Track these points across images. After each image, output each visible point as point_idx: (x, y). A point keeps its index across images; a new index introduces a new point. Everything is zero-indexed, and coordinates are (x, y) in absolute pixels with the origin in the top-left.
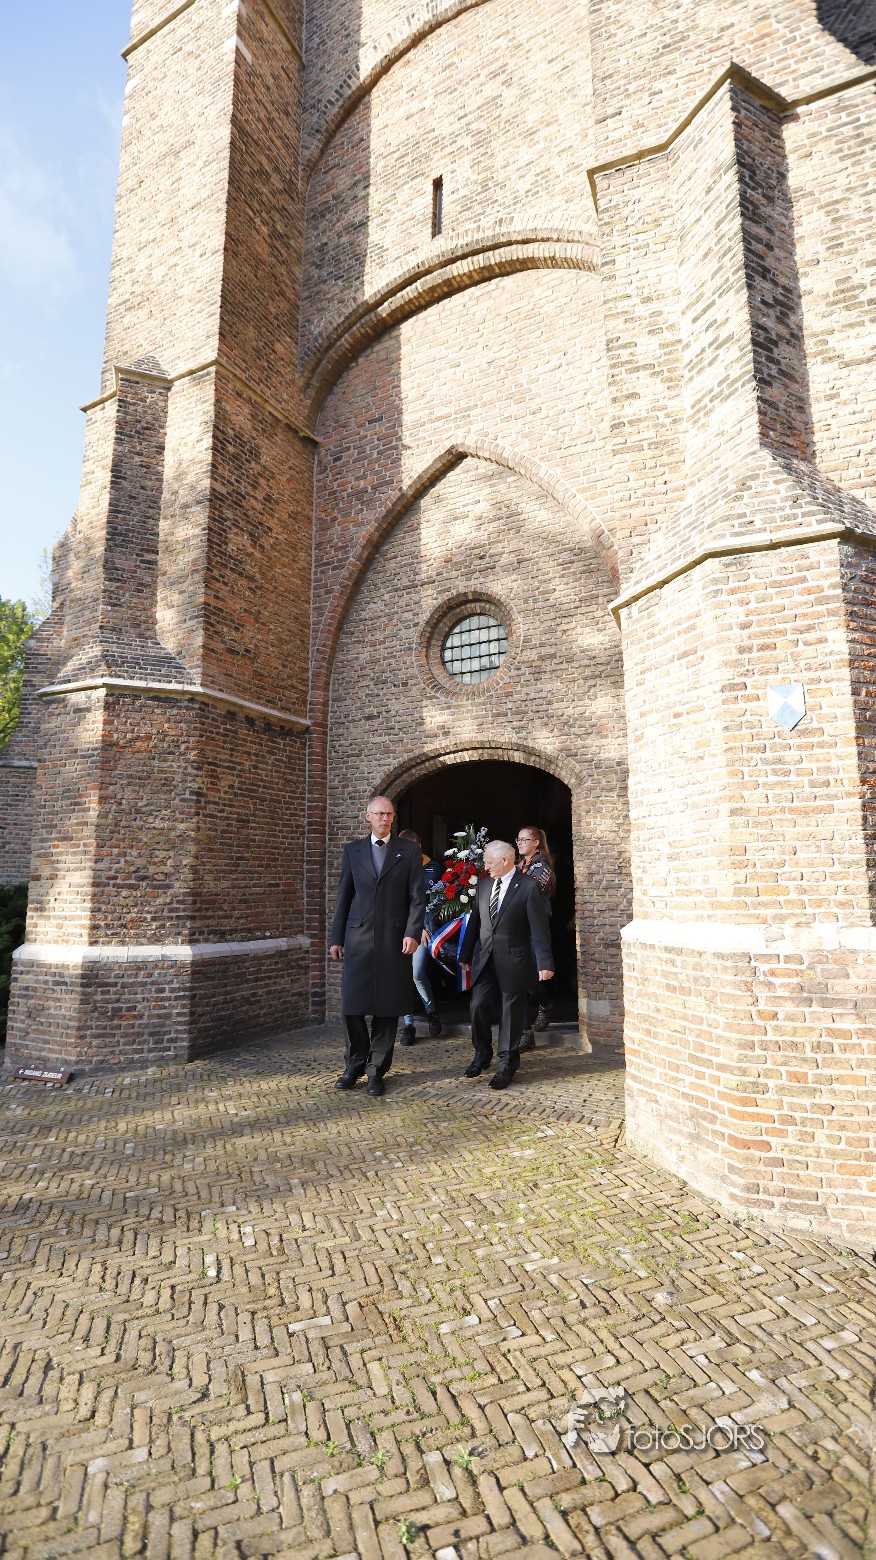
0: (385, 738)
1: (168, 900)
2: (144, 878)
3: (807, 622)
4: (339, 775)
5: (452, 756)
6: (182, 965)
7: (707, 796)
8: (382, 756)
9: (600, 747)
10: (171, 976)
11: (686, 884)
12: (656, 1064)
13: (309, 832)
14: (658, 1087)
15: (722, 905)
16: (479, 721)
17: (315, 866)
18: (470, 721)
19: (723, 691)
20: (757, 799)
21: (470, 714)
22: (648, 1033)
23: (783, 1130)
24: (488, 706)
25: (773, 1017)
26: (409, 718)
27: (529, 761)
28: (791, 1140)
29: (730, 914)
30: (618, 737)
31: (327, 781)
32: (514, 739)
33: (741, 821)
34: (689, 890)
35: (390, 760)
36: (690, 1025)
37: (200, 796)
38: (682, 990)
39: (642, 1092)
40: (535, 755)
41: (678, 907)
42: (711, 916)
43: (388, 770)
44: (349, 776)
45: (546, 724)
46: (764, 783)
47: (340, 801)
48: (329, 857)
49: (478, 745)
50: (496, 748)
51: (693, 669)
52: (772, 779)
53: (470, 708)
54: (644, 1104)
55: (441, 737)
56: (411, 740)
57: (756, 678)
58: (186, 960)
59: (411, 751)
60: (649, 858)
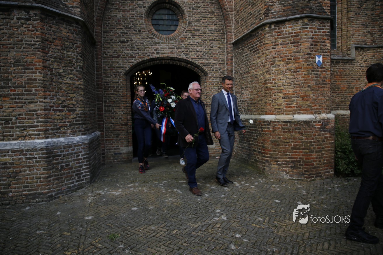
0: (131, 52)
1: (75, 116)
2: (65, 106)
3: (323, 40)
4: (108, 65)
5: (158, 61)
6: (85, 144)
7: (299, 82)
8: (129, 59)
9: (214, 64)
10: (81, 149)
11: (290, 105)
12: (278, 152)
13: (97, 88)
14: (279, 158)
15: (303, 110)
16: (171, 50)
17: (101, 102)
18: (167, 49)
19: (307, 55)
20: (312, 83)
21: (167, 47)
22: (275, 145)
23: (316, 160)
24: (175, 44)
25: (316, 135)
26: (142, 45)
27: (187, 66)
28: (317, 162)
29: (306, 111)
30: (220, 61)
31: (102, 67)
32: (185, 58)
33: (309, 89)
34: (291, 106)
35: (133, 61)
36: (292, 140)
37: (83, 69)
38: (290, 132)
39: (272, 160)
40: (191, 64)
41: (286, 111)
42: (299, 113)
43: (133, 64)
44: (113, 65)
45: (196, 54)
46: (314, 80)
47: (109, 76)
48: (104, 98)
49: (170, 59)
50: (176, 60)
51: (297, 47)
52: (315, 79)
53: (167, 44)
54: (273, 163)
55: (156, 54)
56: (143, 53)
57: (313, 52)
58: (87, 142)
59: (143, 58)
60: (274, 98)
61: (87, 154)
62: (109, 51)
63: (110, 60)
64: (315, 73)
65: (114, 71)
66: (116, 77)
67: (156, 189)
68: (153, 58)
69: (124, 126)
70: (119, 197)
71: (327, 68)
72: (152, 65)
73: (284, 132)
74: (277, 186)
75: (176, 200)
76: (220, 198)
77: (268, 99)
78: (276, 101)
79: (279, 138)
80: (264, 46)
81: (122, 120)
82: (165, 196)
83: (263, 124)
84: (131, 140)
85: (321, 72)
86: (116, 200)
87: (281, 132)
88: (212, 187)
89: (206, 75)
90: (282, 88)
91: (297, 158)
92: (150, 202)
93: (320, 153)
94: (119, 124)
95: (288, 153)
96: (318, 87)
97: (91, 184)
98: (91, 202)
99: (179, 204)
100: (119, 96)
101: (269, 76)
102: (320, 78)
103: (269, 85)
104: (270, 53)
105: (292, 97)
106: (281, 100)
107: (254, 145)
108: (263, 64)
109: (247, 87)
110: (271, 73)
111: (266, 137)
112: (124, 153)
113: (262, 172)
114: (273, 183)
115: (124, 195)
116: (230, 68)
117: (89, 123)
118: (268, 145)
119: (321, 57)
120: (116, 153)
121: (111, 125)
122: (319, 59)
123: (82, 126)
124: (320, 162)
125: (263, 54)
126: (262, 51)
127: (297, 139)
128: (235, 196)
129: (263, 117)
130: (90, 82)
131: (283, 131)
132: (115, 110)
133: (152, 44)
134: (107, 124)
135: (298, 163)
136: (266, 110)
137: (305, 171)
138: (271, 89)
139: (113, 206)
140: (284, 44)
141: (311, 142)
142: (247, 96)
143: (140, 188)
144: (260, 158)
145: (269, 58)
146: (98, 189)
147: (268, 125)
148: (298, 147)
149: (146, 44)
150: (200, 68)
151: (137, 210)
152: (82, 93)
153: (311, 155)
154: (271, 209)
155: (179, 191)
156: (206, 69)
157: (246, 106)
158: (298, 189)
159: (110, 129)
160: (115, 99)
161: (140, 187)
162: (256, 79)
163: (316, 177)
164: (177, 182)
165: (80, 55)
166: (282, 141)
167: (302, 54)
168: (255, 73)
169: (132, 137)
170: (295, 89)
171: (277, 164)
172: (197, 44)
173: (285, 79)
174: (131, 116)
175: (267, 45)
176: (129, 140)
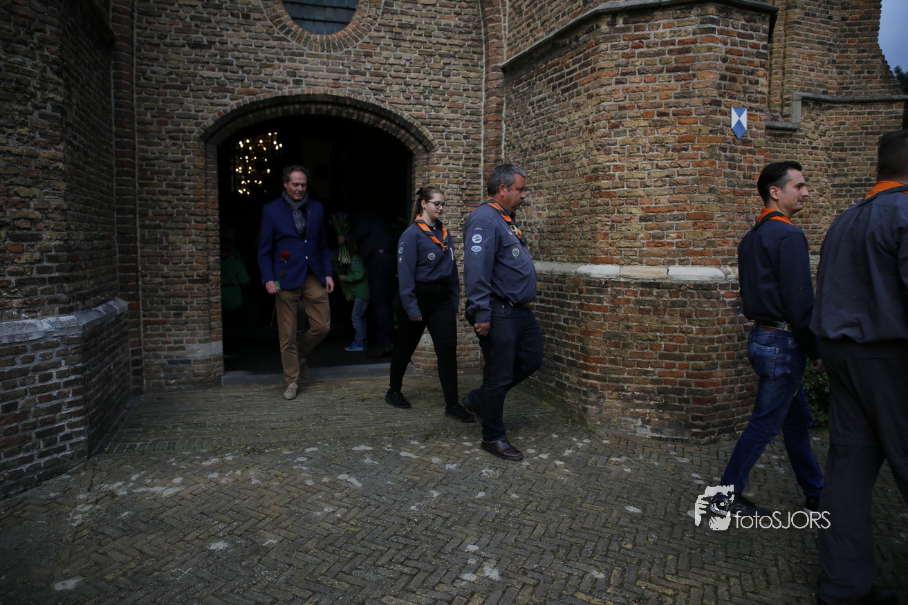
1: (37, 256)
2: (1, 225)
3: (752, 68)
4: (153, 109)
5: (297, 107)
6: (70, 341)
7: (687, 177)
8: (215, 94)
9: (451, 120)
10: (57, 356)
11: (659, 238)
12: (624, 365)
13: (119, 174)
14: (626, 381)
15: (694, 253)
16: (336, 76)
17: (129, 216)
18: (325, 73)
19: (710, 104)
20: (720, 183)
21: (325, 67)
22: (616, 345)
23: (723, 389)
24: (346, 62)
25: (724, 322)
26: (252, 56)
27: (379, 123)
28: (725, 394)
29: (700, 258)
30: (467, 114)
31: (135, 113)
32: (372, 100)
33: (713, 197)
34: (661, 243)
35: (227, 100)
36: (662, 334)
37: (64, 113)
38: (657, 312)
39: (608, 386)
40: (388, 119)
41: (649, 254)
42: (683, 260)
43: (224, 111)
44: (168, 110)
45: (404, 92)
46: (725, 173)
47: (156, 140)
48: (141, 205)
49: (331, 100)
50: (349, 106)
51: (683, 82)
52: (728, 170)
53: (325, 60)
54: (609, 394)
55: (292, 85)
56: (254, 81)
57: (726, 99)
58: (75, 334)
59: (254, 94)
60: (618, 219)
61: (75, 371)
62: (156, 68)
63: (159, 94)
64: (728, 154)
65: (170, 127)
66: (175, 145)
67: (285, 475)
68: (284, 97)
69: (199, 285)
70: (169, 504)
71: (757, 145)
72: (280, 115)
73: (641, 311)
74: (624, 459)
75: (346, 510)
76: (473, 502)
77: (600, 221)
78: (623, 228)
79: (628, 328)
80: (594, 75)
81: (192, 269)
82: (314, 497)
83: (584, 287)
84: (217, 325)
85: (743, 152)
86: (162, 516)
87: (632, 311)
88: (449, 466)
89: (428, 152)
90: (640, 191)
91: (674, 383)
92: (268, 520)
93: (733, 370)
94: (184, 278)
95: (650, 369)
96: (734, 192)
97: (88, 458)
98: (82, 524)
99: (356, 526)
100: (185, 200)
101: (605, 158)
102: (740, 168)
103: (604, 183)
104: (612, 95)
105: (665, 219)
106: (636, 225)
107: (557, 343)
108: (590, 126)
109: (541, 187)
110: (610, 149)
111: (591, 324)
112: (196, 361)
113: (577, 418)
114: (610, 452)
115: (189, 497)
116: (493, 133)
117: (89, 275)
118: (596, 345)
119: (745, 113)
120: (175, 359)
121: (161, 280)
122: (739, 118)
123: (62, 286)
124: (730, 392)
125: (590, 97)
126: (587, 90)
127: (675, 330)
128: (515, 496)
129: (584, 269)
130: (94, 155)
131: (640, 309)
132: (172, 238)
133: (282, 56)
134: (147, 278)
135: (677, 397)
136: (593, 251)
137: (694, 418)
138: (608, 193)
139: (149, 538)
140: (648, 72)
141: (712, 341)
142: (540, 212)
143: (239, 472)
144: (574, 378)
145: (607, 109)
146: (111, 476)
147: (598, 291)
148: (678, 353)
149: (264, 55)
150: (413, 131)
151: (227, 549)
152: (63, 186)
153: (709, 376)
154: (619, 536)
155: (353, 480)
156: (431, 134)
157: (535, 238)
158: (679, 468)
159: (157, 291)
160: (173, 208)
161: (239, 468)
162: (567, 166)
163: (720, 433)
164: (347, 451)
165: (55, 67)
166: (635, 337)
167: (696, 101)
168: (565, 150)
169: (220, 316)
170: (675, 197)
171: (618, 398)
172: (408, 64)
173: (649, 167)
174: (218, 257)
175: (603, 73)
176: (213, 324)
